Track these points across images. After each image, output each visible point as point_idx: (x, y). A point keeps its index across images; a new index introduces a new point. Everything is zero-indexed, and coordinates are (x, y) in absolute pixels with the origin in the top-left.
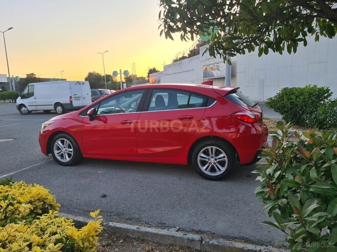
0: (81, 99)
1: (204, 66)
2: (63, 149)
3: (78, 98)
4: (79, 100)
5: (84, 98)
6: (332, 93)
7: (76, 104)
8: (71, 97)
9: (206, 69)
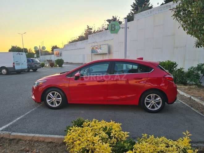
0: (21, 64)
1: (91, 46)
2: (54, 99)
3: (18, 64)
4: (19, 65)
5: (22, 64)
6: (177, 65)
7: (17, 68)
8: (14, 63)
9: (93, 48)
